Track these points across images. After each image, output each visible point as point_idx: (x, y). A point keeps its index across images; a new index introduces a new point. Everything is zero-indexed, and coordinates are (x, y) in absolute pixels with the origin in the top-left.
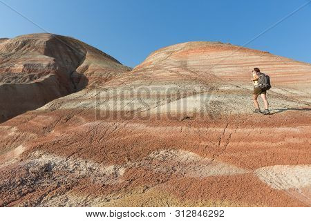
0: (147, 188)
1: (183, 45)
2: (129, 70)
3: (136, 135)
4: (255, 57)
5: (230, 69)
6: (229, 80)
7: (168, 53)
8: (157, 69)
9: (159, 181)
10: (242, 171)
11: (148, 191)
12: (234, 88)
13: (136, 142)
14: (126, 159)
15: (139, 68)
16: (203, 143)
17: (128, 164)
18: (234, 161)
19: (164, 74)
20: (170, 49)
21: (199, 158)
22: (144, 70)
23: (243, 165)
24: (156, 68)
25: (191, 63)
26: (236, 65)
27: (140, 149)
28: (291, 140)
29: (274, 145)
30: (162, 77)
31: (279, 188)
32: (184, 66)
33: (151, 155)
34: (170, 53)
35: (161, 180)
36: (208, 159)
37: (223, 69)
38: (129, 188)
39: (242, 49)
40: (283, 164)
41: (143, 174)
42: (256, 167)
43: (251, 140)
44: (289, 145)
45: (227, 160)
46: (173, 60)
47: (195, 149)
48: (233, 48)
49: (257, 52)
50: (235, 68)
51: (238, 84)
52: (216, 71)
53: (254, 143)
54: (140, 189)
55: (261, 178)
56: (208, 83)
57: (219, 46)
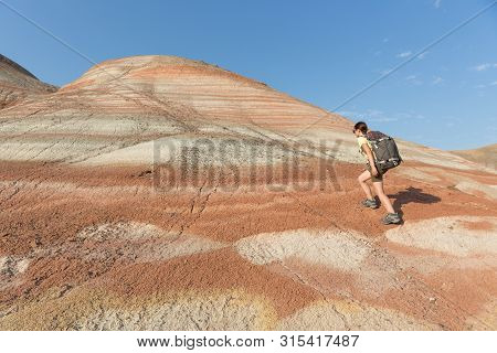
0: (69, 287)
1: (149, 58)
2: (51, 90)
3: (57, 203)
4: (249, 89)
5: (216, 102)
6: (215, 118)
7: (123, 69)
8: (103, 93)
9: (91, 273)
10: (218, 245)
11: (69, 294)
12: (221, 130)
13: (57, 213)
14: (33, 244)
15: (71, 88)
16: (168, 210)
17: (37, 251)
18: (209, 232)
19: (115, 102)
20: (127, 62)
21: (161, 232)
22: (80, 93)
23: (220, 237)
24: (101, 91)
25: (159, 88)
26: (225, 98)
27: (62, 224)
28: (281, 201)
29: (260, 207)
30: (111, 107)
31: (261, 262)
32: (149, 93)
33: (83, 234)
34: (127, 70)
35: (95, 272)
36: (173, 233)
37: (207, 102)
38: (34, 293)
39: (233, 76)
40: (269, 231)
41: (63, 266)
42: (236, 239)
43: (234, 201)
44: (278, 207)
45: (200, 232)
46: (130, 81)
47: (155, 218)
48: (221, 74)
49: (252, 82)
50: (223, 103)
51: (225, 124)
52: (196, 103)
53: (237, 206)
54: (54, 292)
55: (241, 253)
56: (185, 121)
57: (203, 67)
